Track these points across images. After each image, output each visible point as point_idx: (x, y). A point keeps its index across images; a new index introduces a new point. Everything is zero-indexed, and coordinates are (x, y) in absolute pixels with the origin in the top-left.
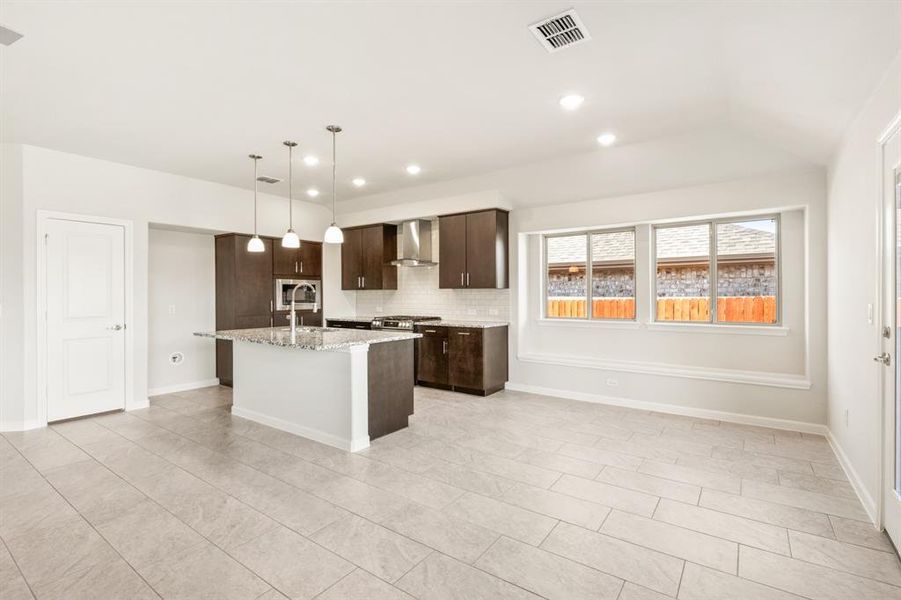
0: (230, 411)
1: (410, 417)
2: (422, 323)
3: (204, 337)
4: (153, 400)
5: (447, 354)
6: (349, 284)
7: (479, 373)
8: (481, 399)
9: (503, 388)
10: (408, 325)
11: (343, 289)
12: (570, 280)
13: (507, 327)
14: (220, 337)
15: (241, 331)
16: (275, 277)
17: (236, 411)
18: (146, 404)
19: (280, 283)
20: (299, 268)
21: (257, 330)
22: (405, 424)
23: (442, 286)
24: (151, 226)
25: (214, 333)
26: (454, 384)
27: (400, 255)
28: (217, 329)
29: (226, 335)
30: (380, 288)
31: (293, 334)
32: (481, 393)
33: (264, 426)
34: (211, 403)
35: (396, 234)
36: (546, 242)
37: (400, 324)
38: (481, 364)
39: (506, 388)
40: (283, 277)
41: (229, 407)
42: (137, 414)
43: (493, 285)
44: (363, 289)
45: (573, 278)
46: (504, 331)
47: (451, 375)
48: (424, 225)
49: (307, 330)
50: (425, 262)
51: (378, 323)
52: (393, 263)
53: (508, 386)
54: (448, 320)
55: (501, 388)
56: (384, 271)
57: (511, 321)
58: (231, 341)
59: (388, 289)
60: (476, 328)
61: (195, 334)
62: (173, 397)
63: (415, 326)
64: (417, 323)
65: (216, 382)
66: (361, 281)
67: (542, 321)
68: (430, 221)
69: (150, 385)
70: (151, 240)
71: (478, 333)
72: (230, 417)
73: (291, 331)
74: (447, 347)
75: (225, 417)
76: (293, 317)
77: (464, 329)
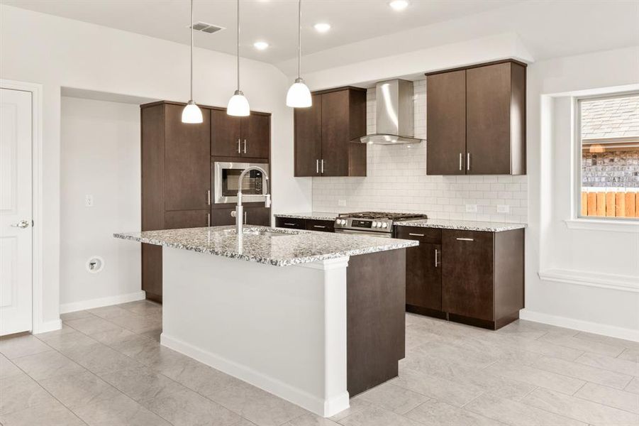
0: (158, 340)
1: (399, 361)
2: (405, 223)
3: (126, 240)
4: (65, 319)
5: (440, 267)
6: (303, 168)
7: (487, 296)
8: (490, 334)
9: (518, 318)
10: (385, 225)
11: (296, 175)
12: (595, 163)
13: (523, 230)
14: (146, 241)
15: (173, 232)
16: (213, 158)
17: (167, 340)
18: (56, 325)
19: (219, 167)
20: (242, 148)
21: (194, 230)
22: (394, 373)
23: (430, 172)
24: (66, 92)
25: (139, 235)
26: (449, 310)
27: (371, 129)
28: (143, 230)
29: (154, 238)
30: (345, 173)
31: (240, 236)
32: (489, 325)
33: (203, 366)
34: (136, 326)
35: (365, 100)
36: (579, 107)
37: (374, 224)
38: (491, 284)
39: (521, 317)
40: (222, 159)
41: (157, 333)
42: (46, 338)
43: (506, 171)
44: (322, 175)
45: (599, 161)
46: (519, 236)
47: (446, 297)
48: (405, 86)
49: (256, 230)
50: (405, 137)
51: (343, 222)
52: (363, 140)
53: (524, 314)
54: (438, 218)
55: (513, 318)
56: (351, 151)
57: (528, 223)
58: (161, 247)
59: (355, 175)
60: (484, 232)
61: (116, 235)
62: (91, 315)
63: (394, 227)
64: (398, 223)
65: (141, 295)
66: (320, 165)
67: (573, 222)
68: (412, 82)
69: (63, 299)
70: (64, 110)
71: (485, 239)
72: (158, 348)
73: (237, 233)
74: (440, 258)
75: (153, 348)
76: (239, 213)
77: (465, 233)
